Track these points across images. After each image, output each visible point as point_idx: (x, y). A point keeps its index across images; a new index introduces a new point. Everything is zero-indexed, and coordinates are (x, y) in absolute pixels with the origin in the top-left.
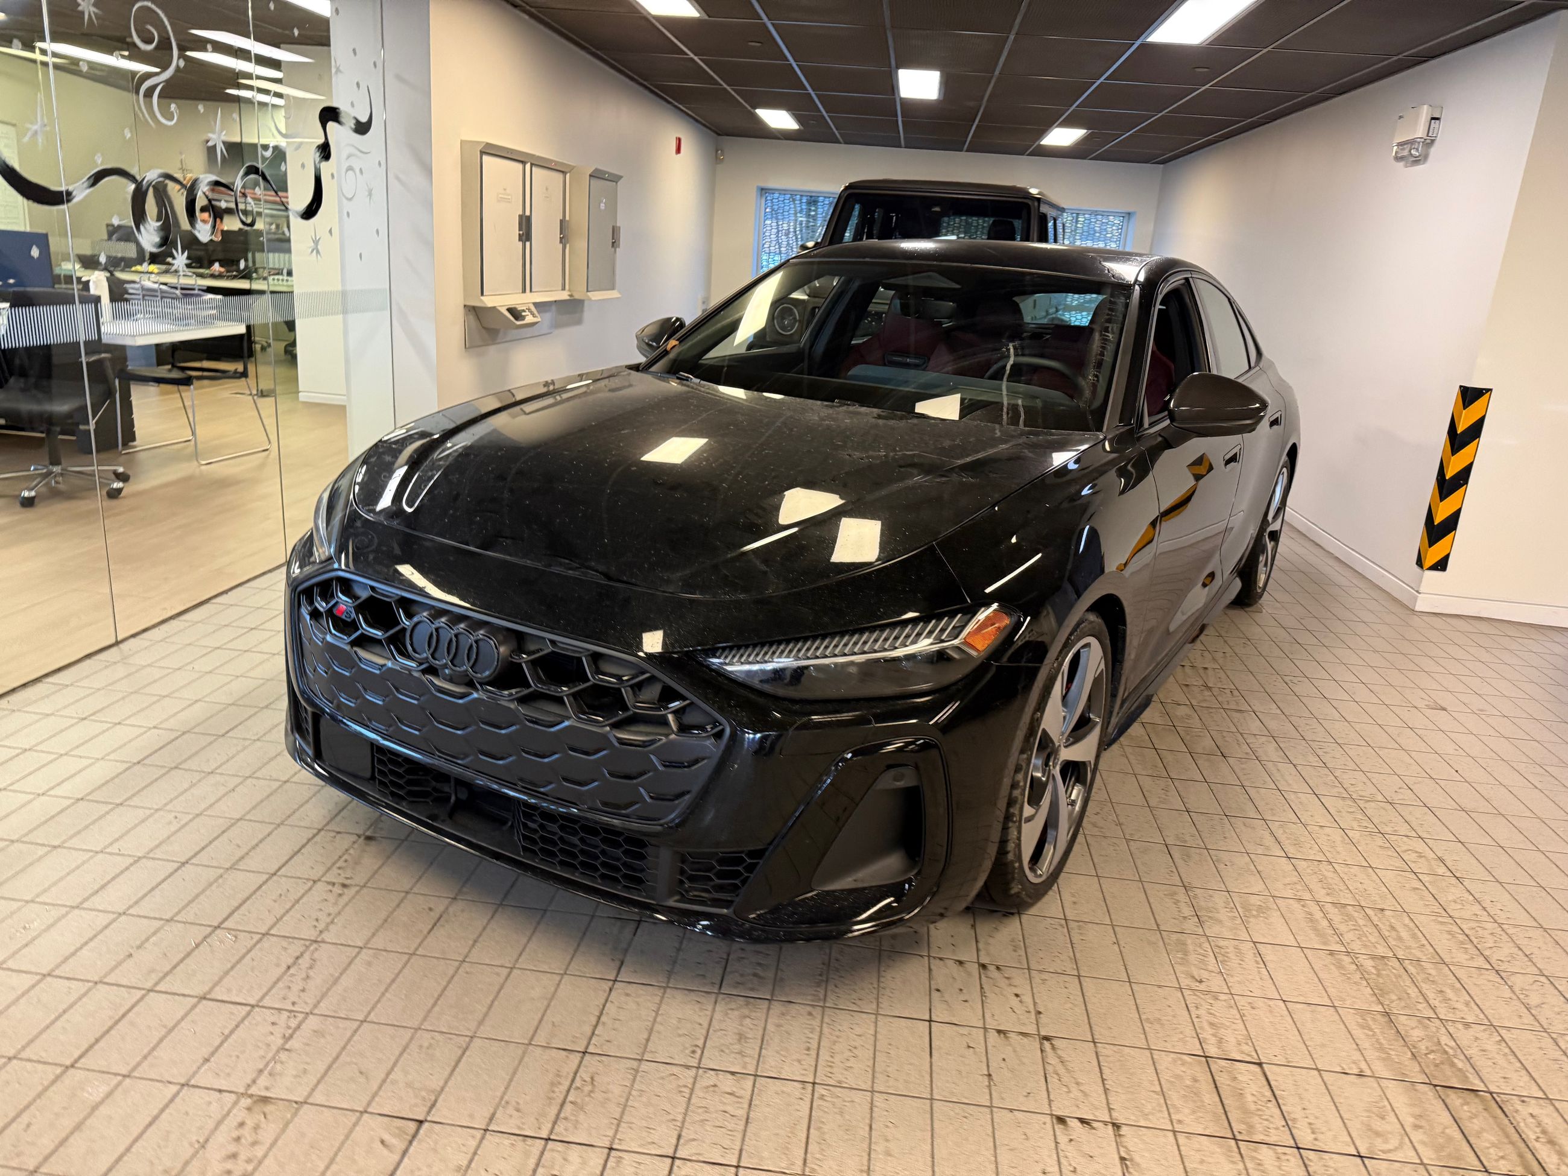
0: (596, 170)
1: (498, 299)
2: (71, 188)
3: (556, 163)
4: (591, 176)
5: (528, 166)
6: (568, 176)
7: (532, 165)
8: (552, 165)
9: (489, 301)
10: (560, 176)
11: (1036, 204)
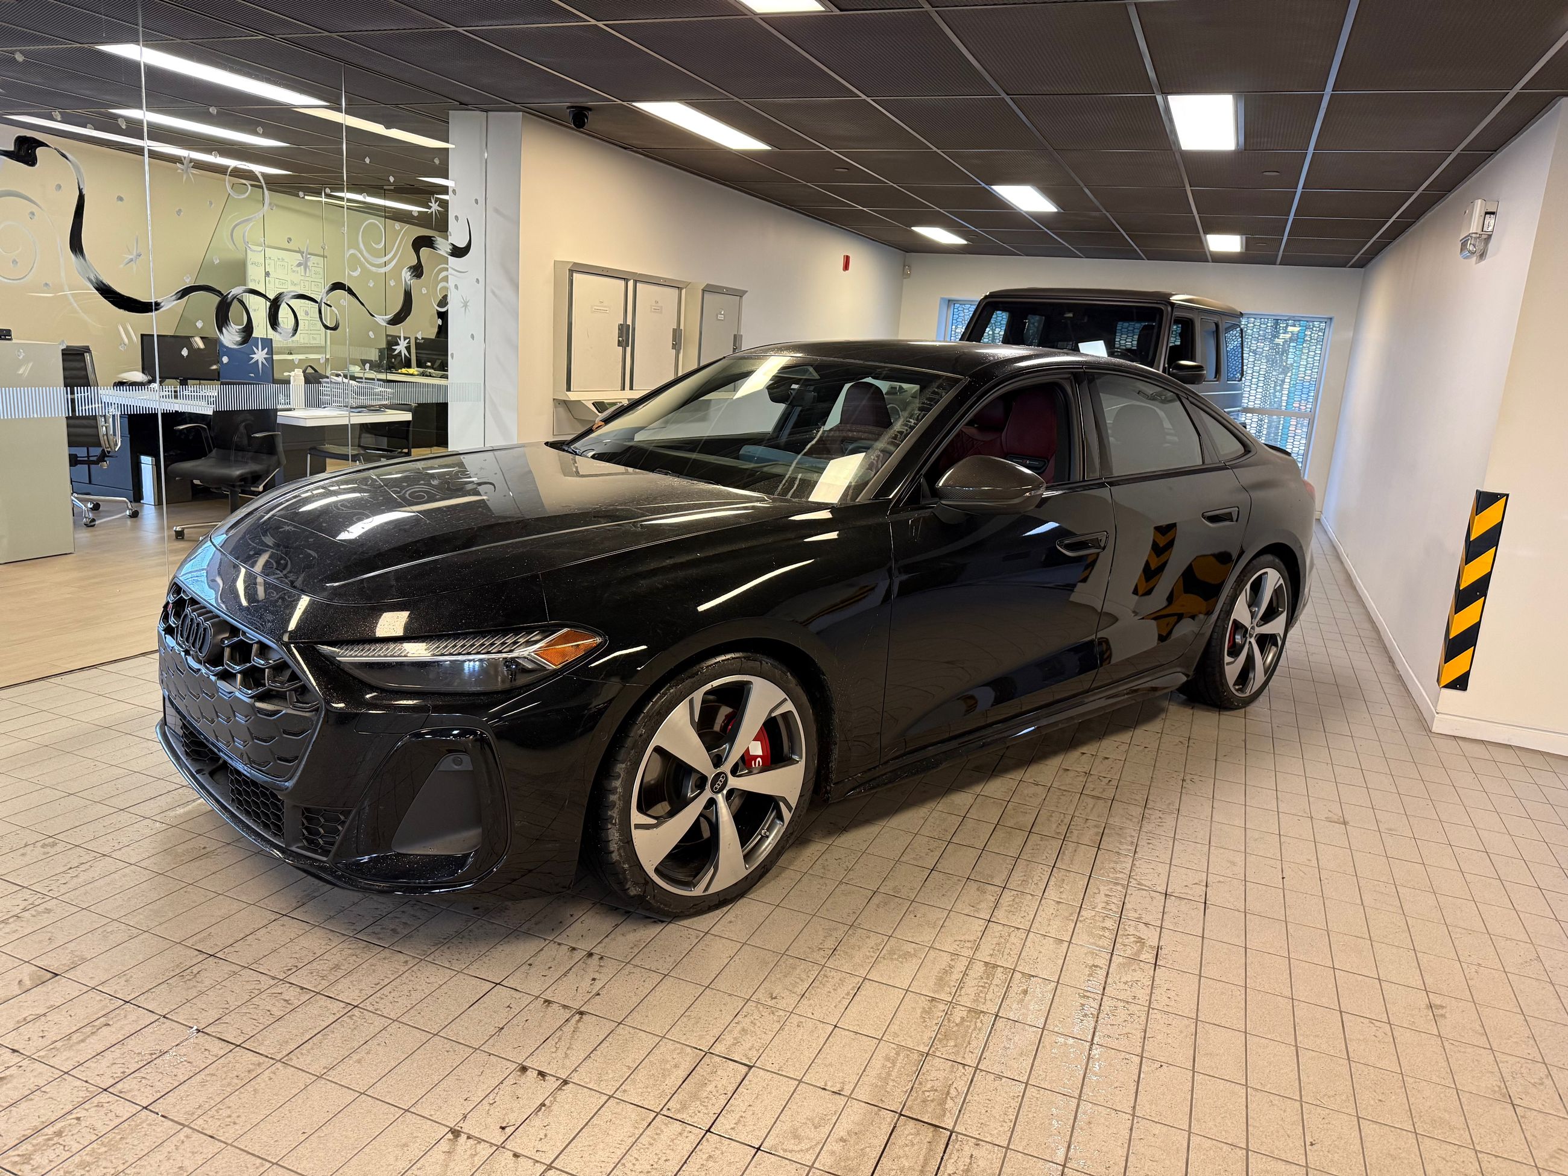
0: (708, 285)
1: (584, 394)
2: (159, 300)
3: (665, 279)
4: (703, 291)
5: (631, 283)
6: (684, 291)
7: (636, 282)
8: (662, 282)
9: (572, 396)
10: (676, 291)
11: (1169, 309)
